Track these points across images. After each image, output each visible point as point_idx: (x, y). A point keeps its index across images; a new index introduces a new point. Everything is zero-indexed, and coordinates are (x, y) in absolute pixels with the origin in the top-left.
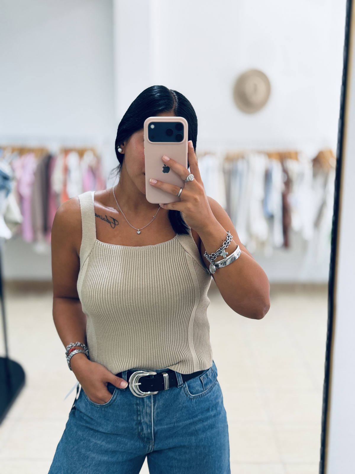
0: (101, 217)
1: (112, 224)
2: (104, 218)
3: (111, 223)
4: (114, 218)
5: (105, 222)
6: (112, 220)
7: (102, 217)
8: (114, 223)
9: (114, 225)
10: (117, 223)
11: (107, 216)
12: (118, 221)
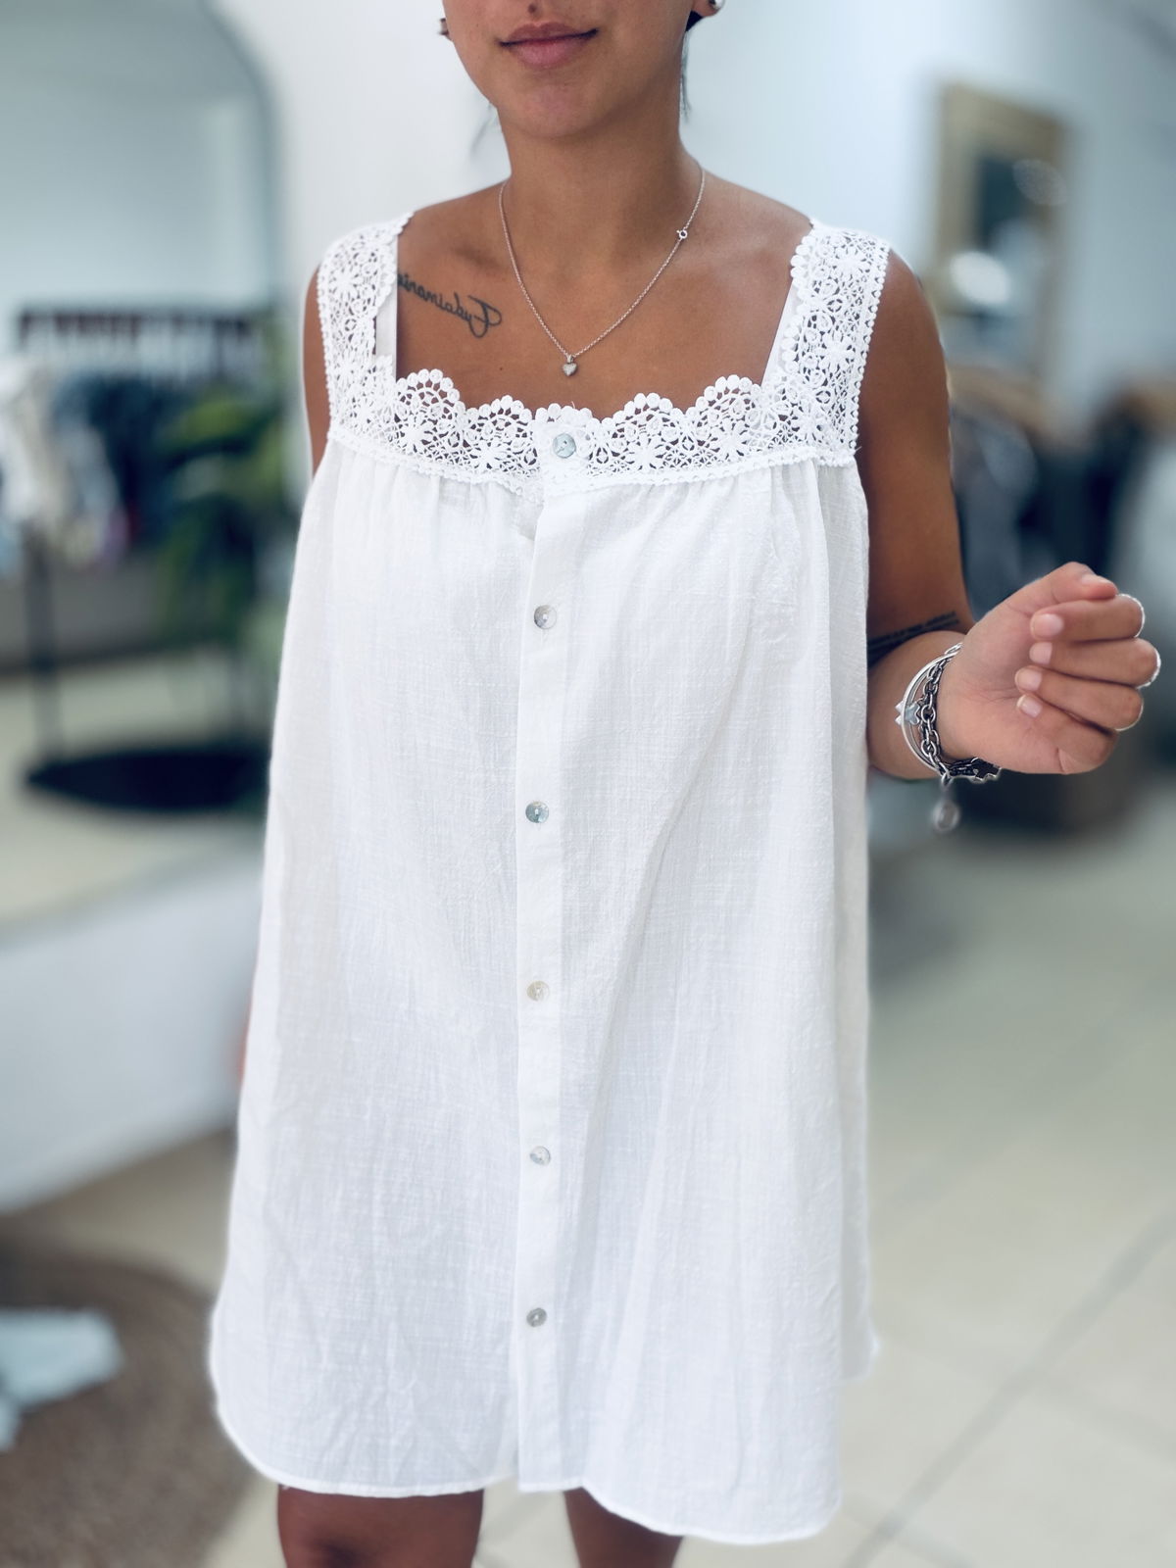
0: (438, 302)
1: (474, 321)
2: (447, 304)
3: (473, 319)
4: (486, 301)
5: (451, 315)
6: (478, 311)
7: (441, 300)
8: (482, 316)
9: (483, 325)
10: (493, 318)
11: (459, 294)
12: (498, 309)
